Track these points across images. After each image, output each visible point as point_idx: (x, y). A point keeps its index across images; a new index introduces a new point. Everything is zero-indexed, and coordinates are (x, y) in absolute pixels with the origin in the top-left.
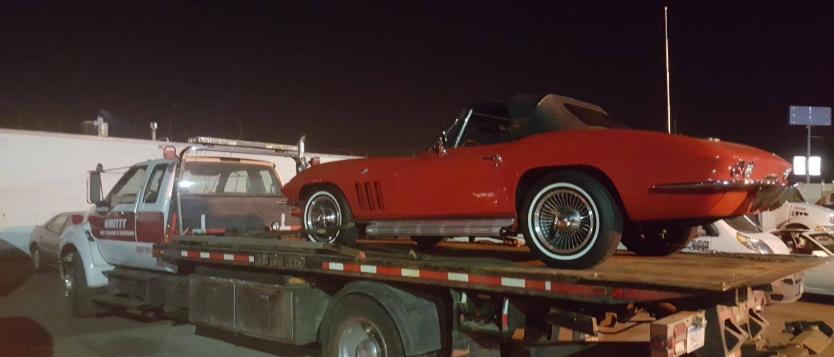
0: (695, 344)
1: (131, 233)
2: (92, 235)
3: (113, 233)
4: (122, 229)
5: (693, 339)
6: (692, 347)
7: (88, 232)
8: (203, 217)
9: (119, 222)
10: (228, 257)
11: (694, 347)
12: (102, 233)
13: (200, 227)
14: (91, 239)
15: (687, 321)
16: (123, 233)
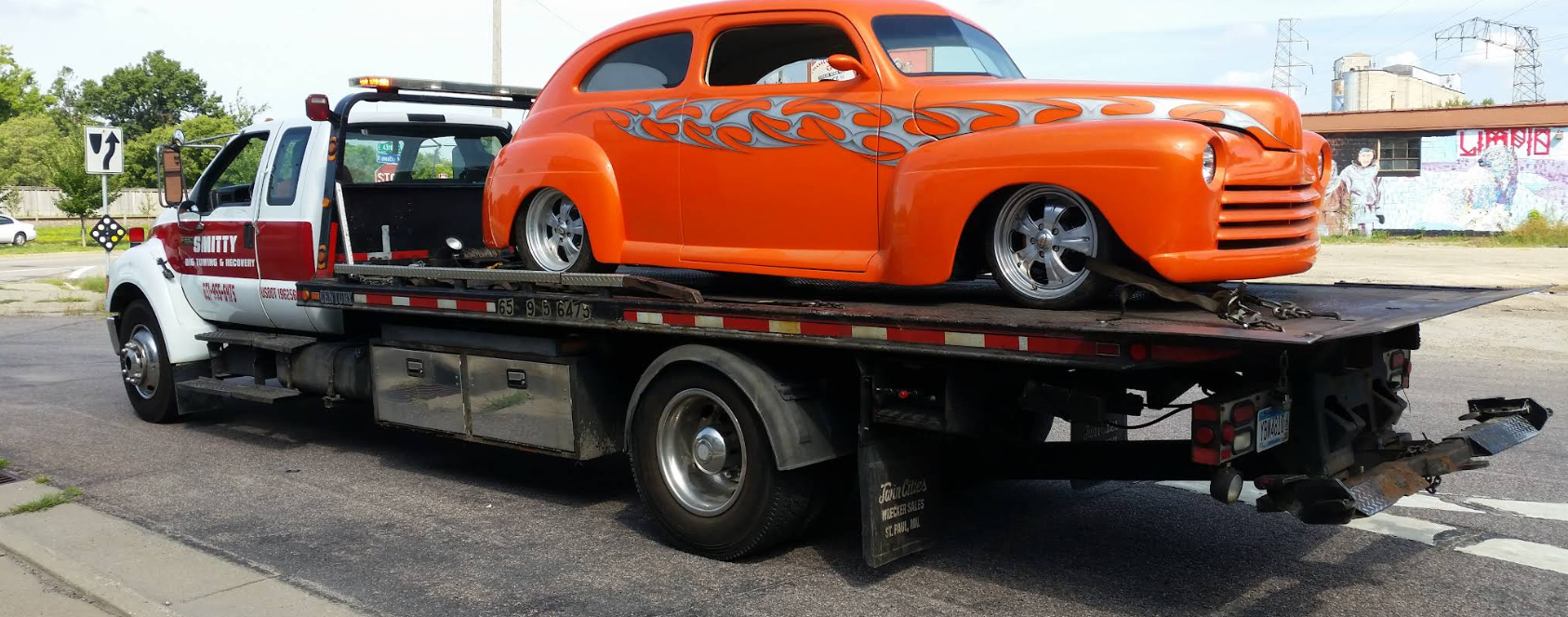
0: (1272, 437)
1: (248, 263)
2: (168, 266)
3: (212, 262)
4: (229, 255)
5: (1269, 431)
6: (1265, 442)
7: (161, 262)
8: (385, 229)
9: (222, 242)
10: (447, 304)
11: (1270, 443)
12: (189, 262)
13: (381, 250)
14: (168, 276)
15: (1258, 398)
16: (230, 263)
